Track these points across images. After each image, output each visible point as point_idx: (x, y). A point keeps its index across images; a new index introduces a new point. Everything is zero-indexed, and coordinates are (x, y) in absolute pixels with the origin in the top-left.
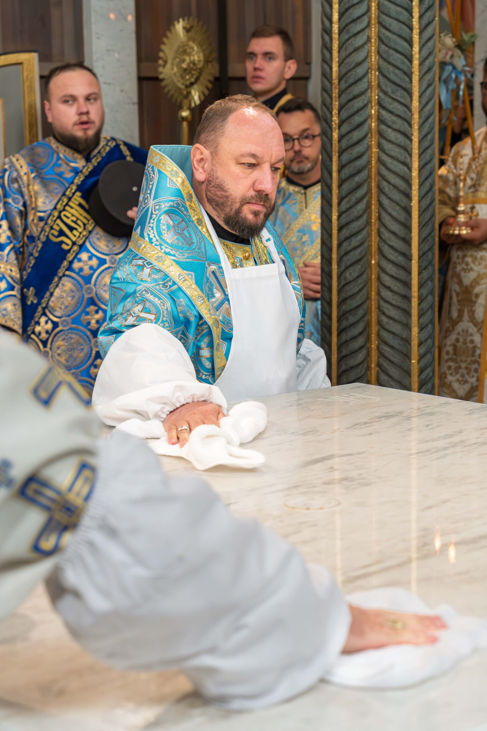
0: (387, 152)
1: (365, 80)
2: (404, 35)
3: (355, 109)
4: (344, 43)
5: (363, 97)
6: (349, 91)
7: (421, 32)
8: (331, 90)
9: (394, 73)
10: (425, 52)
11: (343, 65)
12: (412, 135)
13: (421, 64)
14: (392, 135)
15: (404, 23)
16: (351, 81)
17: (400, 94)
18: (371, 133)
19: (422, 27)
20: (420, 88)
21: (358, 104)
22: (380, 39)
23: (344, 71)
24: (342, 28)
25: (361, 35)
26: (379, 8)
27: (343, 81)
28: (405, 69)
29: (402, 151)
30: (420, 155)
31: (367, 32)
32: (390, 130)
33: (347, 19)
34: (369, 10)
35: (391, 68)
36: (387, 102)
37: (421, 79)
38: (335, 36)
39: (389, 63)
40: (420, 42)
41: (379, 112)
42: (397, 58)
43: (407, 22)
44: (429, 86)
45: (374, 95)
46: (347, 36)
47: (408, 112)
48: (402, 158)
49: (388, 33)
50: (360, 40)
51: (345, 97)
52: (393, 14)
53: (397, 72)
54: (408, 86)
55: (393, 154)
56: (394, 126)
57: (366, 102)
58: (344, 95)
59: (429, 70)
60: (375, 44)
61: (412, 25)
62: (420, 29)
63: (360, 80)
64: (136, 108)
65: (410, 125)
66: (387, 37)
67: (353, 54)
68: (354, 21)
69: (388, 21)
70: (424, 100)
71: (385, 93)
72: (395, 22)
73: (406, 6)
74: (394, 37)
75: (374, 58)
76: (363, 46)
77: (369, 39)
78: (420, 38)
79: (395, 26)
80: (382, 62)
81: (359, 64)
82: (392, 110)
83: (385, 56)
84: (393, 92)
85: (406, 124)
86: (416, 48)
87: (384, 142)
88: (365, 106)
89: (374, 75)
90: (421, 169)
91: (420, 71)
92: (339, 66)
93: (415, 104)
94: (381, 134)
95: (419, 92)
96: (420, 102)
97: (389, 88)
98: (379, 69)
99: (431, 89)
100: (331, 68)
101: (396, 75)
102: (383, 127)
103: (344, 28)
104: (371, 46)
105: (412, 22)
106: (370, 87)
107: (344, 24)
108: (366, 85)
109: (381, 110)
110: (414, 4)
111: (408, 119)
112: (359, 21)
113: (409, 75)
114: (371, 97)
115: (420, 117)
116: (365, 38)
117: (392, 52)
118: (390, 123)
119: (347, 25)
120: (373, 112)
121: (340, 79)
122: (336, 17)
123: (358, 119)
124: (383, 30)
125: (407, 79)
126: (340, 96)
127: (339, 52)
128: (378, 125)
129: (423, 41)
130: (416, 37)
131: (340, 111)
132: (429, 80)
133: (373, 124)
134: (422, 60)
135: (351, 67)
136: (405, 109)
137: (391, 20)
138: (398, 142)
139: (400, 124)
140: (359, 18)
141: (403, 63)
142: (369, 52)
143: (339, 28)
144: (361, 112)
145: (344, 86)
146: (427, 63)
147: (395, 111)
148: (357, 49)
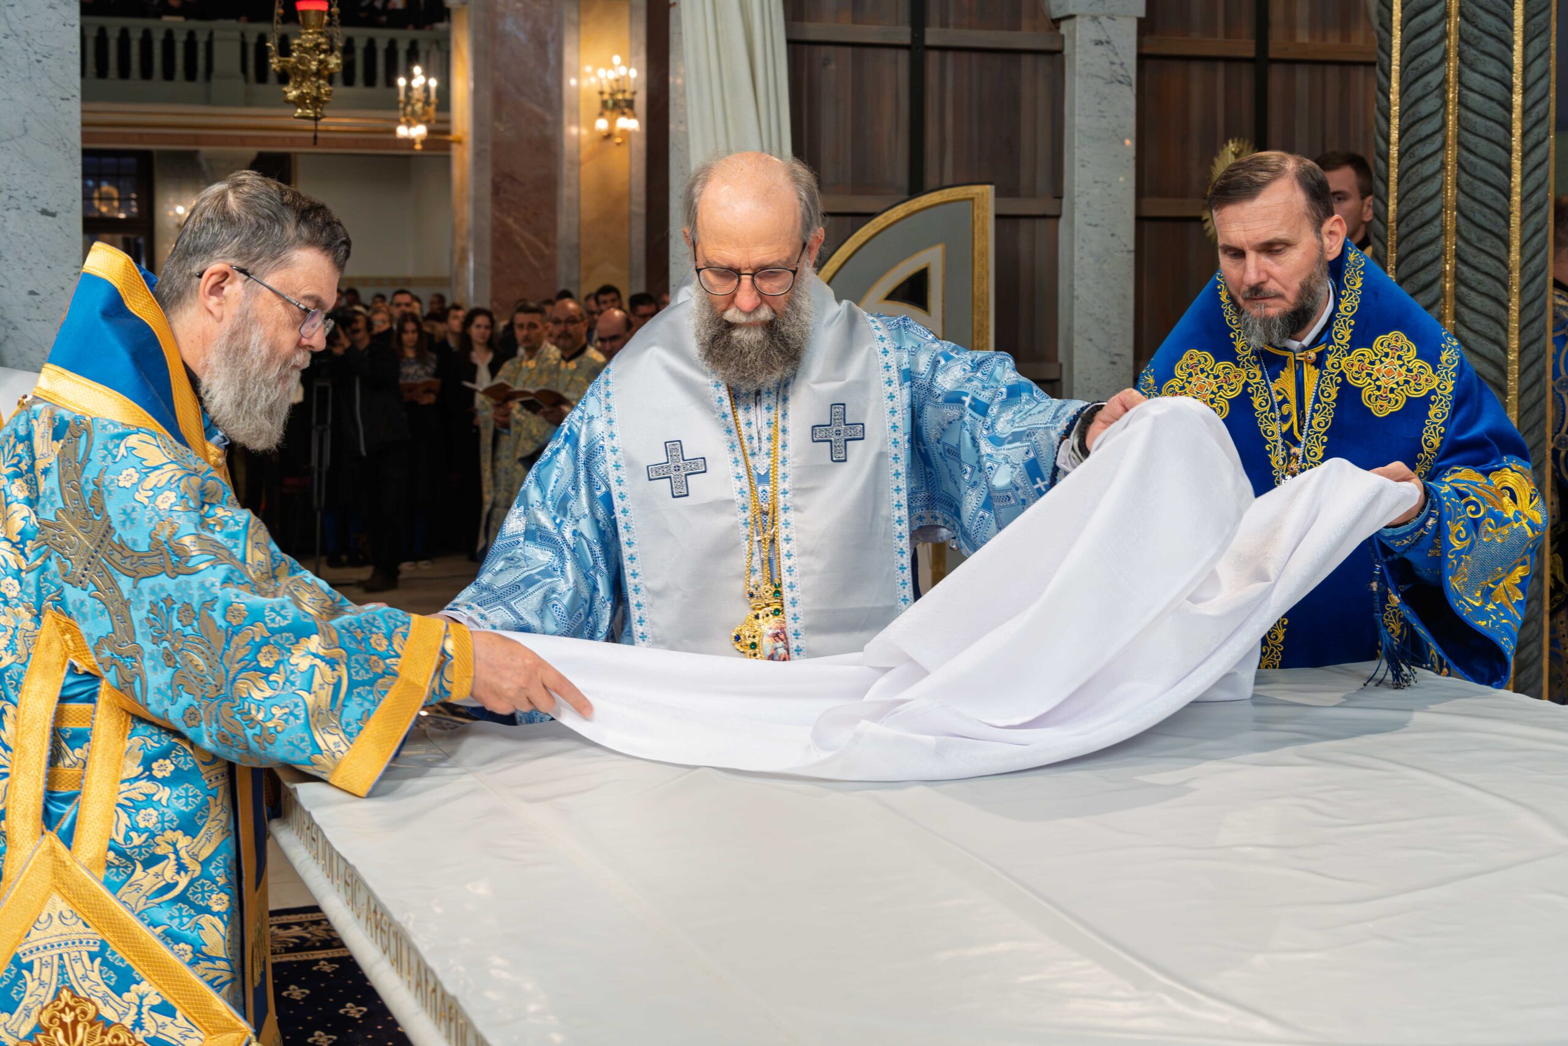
0: (1469, 325)
1: (1437, 223)
2: (1497, 160)
3: (1421, 263)
4: (1406, 171)
5: (1432, 247)
6: (1412, 237)
7: (1525, 156)
8: (1386, 236)
9: (1480, 213)
10: (1531, 184)
11: (1404, 202)
12: (1509, 301)
13: (1524, 201)
14: (1477, 301)
15: (1498, 144)
16: (1415, 223)
17: (1489, 243)
18: (1445, 297)
19: (1527, 149)
20: (1521, 235)
21: (1425, 256)
22: (1461, 166)
23: (1405, 210)
24: (1403, 150)
25: (1431, 160)
26: (1459, 124)
27: (1403, 224)
28: (1499, 207)
29: (1492, 324)
30: (1522, 330)
31: (1440, 156)
32: (1473, 294)
33: (1410, 138)
34: (1444, 124)
35: (1477, 206)
36: (1470, 253)
37: (1524, 222)
38: (1394, 162)
39: (1474, 199)
40: (1522, 169)
41: (1456, 268)
42: (1486, 192)
43: (1503, 142)
44: (1536, 232)
45: (1451, 244)
46: (1410, 162)
47: (1502, 268)
48: (1492, 334)
49: (1472, 158)
50: (1429, 168)
51: (1406, 247)
52: (1481, 130)
53: (1486, 211)
54: (1502, 232)
55: (1477, 327)
56: (1479, 287)
57: (1437, 253)
58: (1403, 245)
59: (1538, 209)
60: (1453, 172)
61: (1511, 146)
62: (1523, 151)
63: (1429, 222)
64: (1132, 256)
65: (1506, 287)
66: (1471, 163)
67: (1419, 187)
68: (1421, 141)
69: (1472, 140)
70: (1528, 253)
71: (1468, 242)
72: (1484, 142)
73: (1501, 119)
74: (1483, 163)
75: (1451, 192)
76: (1433, 175)
77: (1443, 166)
78: (1522, 164)
79: (1483, 147)
80: (1462, 198)
81: (1427, 201)
82: (1478, 265)
83: (1467, 189)
84: (1480, 240)
85: (1498, 285)
86: (1517, 178)
87: (1463, 310)
88: (1436, 259)
89: (1450, 217)
90: (1522, 351)
91: (1522, 210)
92: (1398, 204)
93: (1515, 257)
94: (1459, 299)
95: (1521, 240)
96: (1522, 255)
97: (1473, 234)
98: (1458, 208)
99: (1540, 236)
100: (1386, 206)
101: (1485, 216)
102: (1463, 289)
103: (1407, 150)
104: (1447, 176)
105: (1511, 141)
106: (1443, 232)
107: (1406, 146)
108: (1437, 231)
109: (1460, 266)
110: (1514, 116)
111: (1503, 279)
112: (1428, 141)
113: (1506, 217)
114: (1446, 246)
115: (1522, 276)
116: (1437, 165)
117: (1478, 183)
118: (1474, 284)
119: (1411, 146)
120: (1448, 267)
121: (1400, 221)
122: (1394, 135)
123: (1424, 277)
124: (1465, 153)
125: (1503, 223)
126: (1398, 244)
127: (1398, 183)
128: (1456, 286)
129: (1528, 169)
130: (1516, 163)
131: (1398, 265)
132: (1538, 223)
133: (1448, 285)
134: (1525, 194)
135: (1416, 204)
136: (1498, 264)
137: (1477, 139)
138: (1486, 310)
139: (1489, 285)
140: (1428, 136)
141: (1496, 199)
142: (1443, 183)
143: (1399, 151)
144: (1430, 268)
145: (1404, 230)
146: (1534, 199)
147: (1482, 267)
148: (1424, 180)
